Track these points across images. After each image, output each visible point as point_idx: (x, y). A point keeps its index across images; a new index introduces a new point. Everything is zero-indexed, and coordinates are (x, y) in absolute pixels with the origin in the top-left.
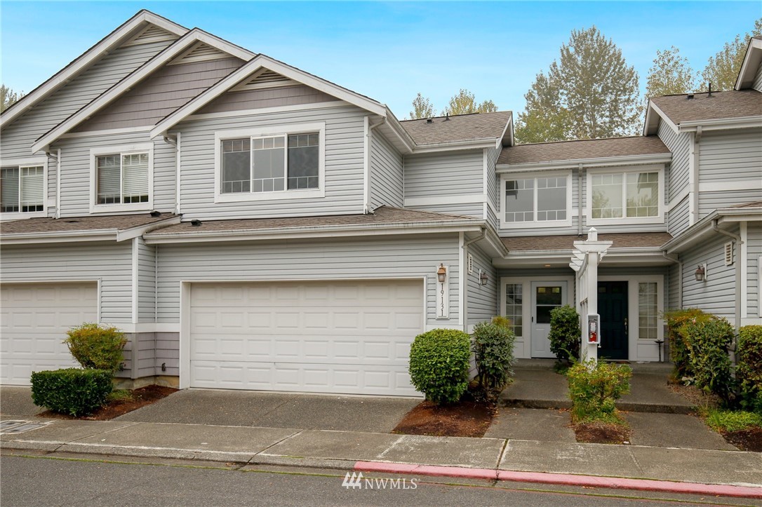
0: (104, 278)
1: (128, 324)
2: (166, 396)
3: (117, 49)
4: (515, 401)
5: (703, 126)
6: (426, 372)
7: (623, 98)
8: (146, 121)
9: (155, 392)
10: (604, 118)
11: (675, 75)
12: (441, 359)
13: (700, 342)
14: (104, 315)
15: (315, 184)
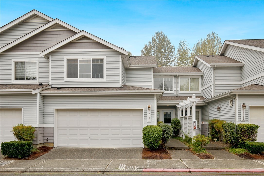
0: (25, 107)
1: (36, 125)
2: (50, 150)
3: (22, 23)
4: (172, 148)
5: (217, 65)
6: (149, 139)
7: (171, 54)
8: (36, 50)
9: (45, 149)
10: (165, 60)
11: (185, 48)
12: (154, 135)
13: (228, 129)
14: (24, 121)
15: (102, 76)
